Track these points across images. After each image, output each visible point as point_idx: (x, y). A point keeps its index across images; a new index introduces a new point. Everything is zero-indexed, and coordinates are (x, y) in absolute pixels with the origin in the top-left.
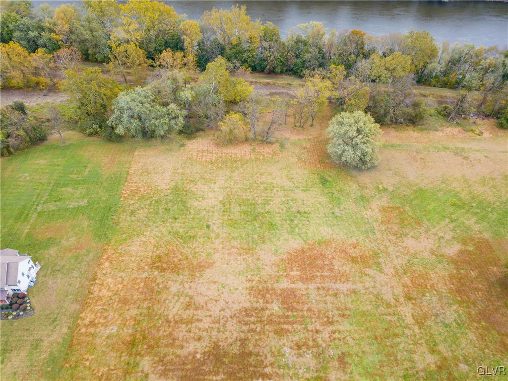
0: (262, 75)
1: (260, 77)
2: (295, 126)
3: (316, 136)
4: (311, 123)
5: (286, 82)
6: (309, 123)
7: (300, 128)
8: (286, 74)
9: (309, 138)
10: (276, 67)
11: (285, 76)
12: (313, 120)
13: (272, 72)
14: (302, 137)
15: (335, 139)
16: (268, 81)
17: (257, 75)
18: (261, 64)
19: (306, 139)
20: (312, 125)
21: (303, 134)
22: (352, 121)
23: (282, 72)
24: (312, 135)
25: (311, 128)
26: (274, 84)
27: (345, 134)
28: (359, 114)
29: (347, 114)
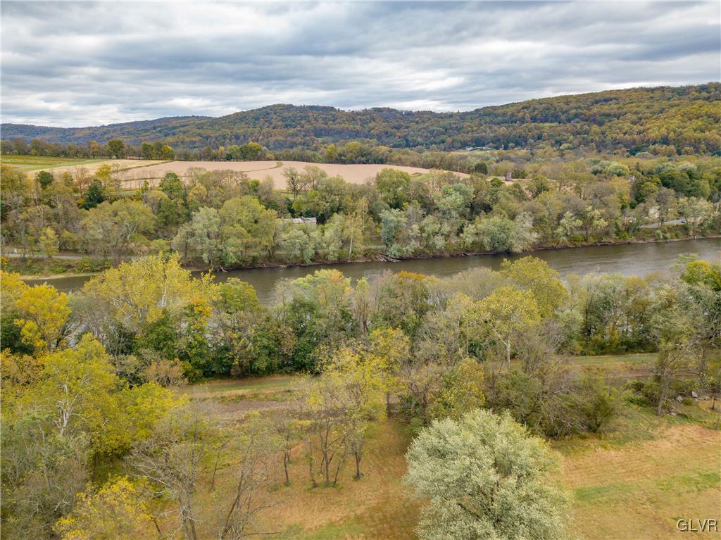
0: (226, 383)
1: (223, 386)
2: (315, 486)
3: (374, 503)
4: (354, 469)
5: (283, 389)
6: (350, 470)
7: (329, 490)
8: (281, 373)
9: (359, 512)
10: (255, 359)
11: (278, 378)
12: (358, 460)
13: (249, 373)
14: (337, 514)
15: (437, 500)
16: (240, 392)
17: (216, 383)
18: (221, 359)
19: (348, 517)
20: (358, 477)
21: (339, 504)
22: (472, 439)
23: (270, 371)
24: (363, 503)
25: (355, 485)
26: (256, 395)
27: (461, 482)
28: (480, 417)
29: (449, 424)
